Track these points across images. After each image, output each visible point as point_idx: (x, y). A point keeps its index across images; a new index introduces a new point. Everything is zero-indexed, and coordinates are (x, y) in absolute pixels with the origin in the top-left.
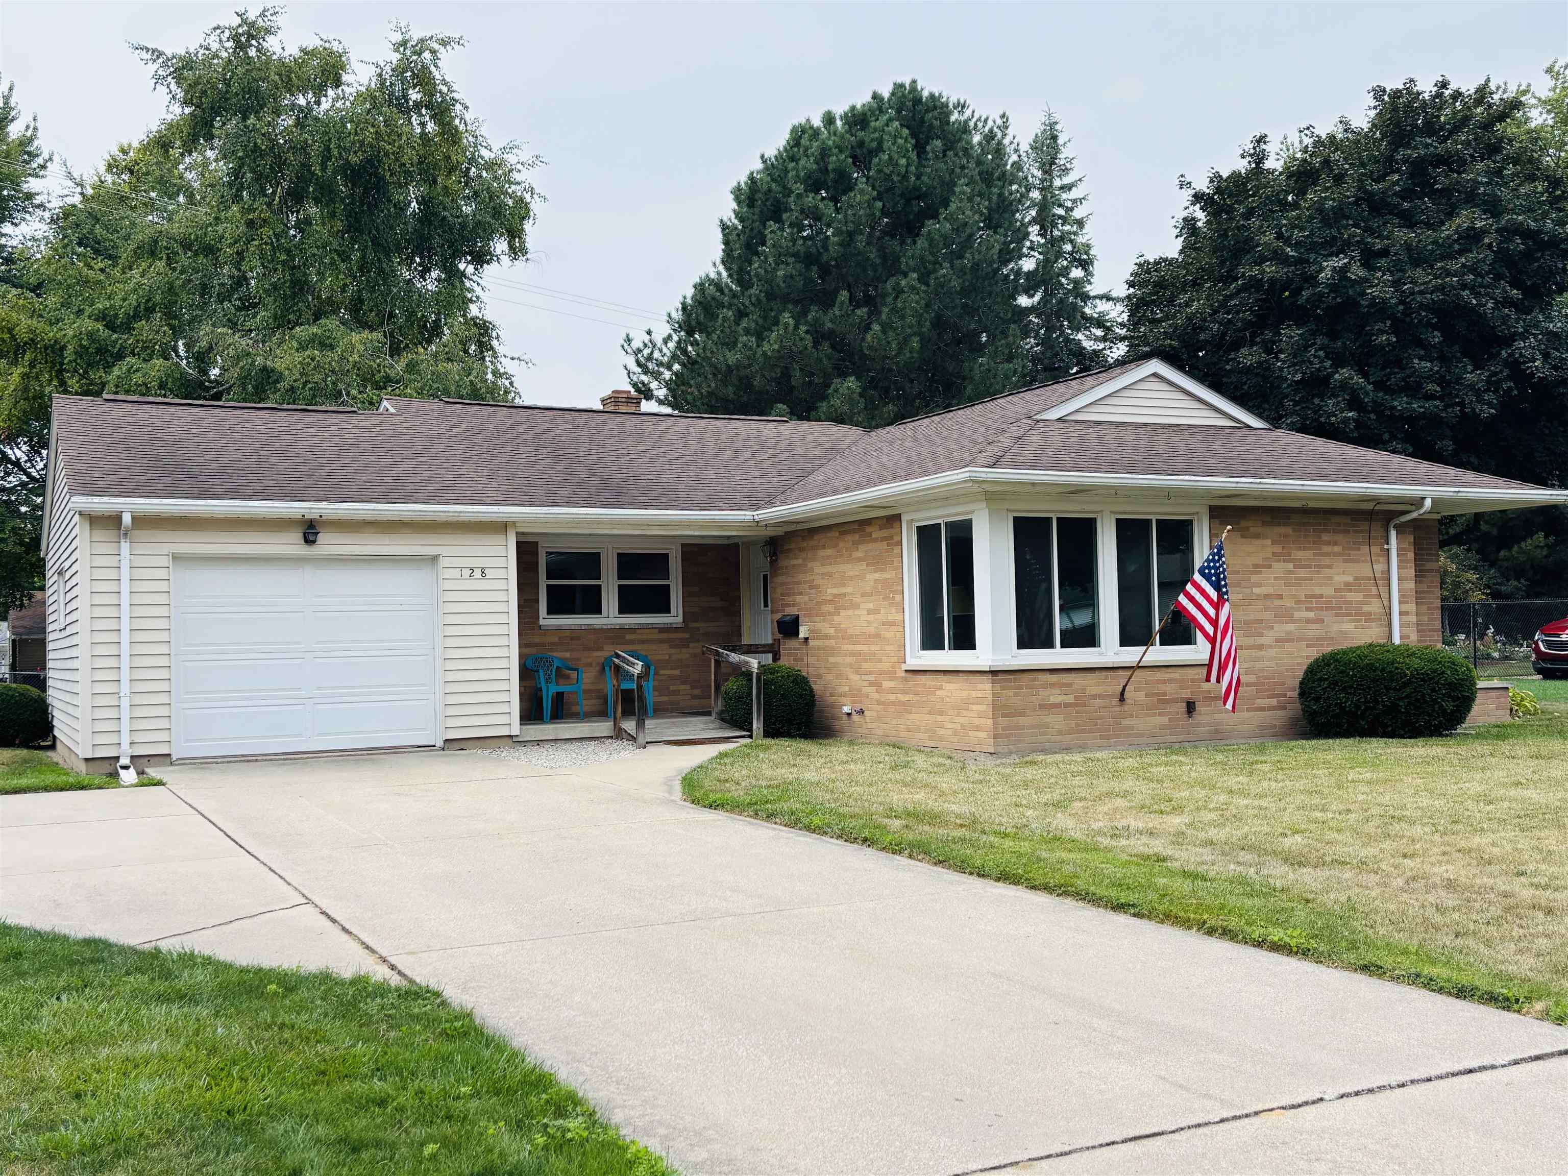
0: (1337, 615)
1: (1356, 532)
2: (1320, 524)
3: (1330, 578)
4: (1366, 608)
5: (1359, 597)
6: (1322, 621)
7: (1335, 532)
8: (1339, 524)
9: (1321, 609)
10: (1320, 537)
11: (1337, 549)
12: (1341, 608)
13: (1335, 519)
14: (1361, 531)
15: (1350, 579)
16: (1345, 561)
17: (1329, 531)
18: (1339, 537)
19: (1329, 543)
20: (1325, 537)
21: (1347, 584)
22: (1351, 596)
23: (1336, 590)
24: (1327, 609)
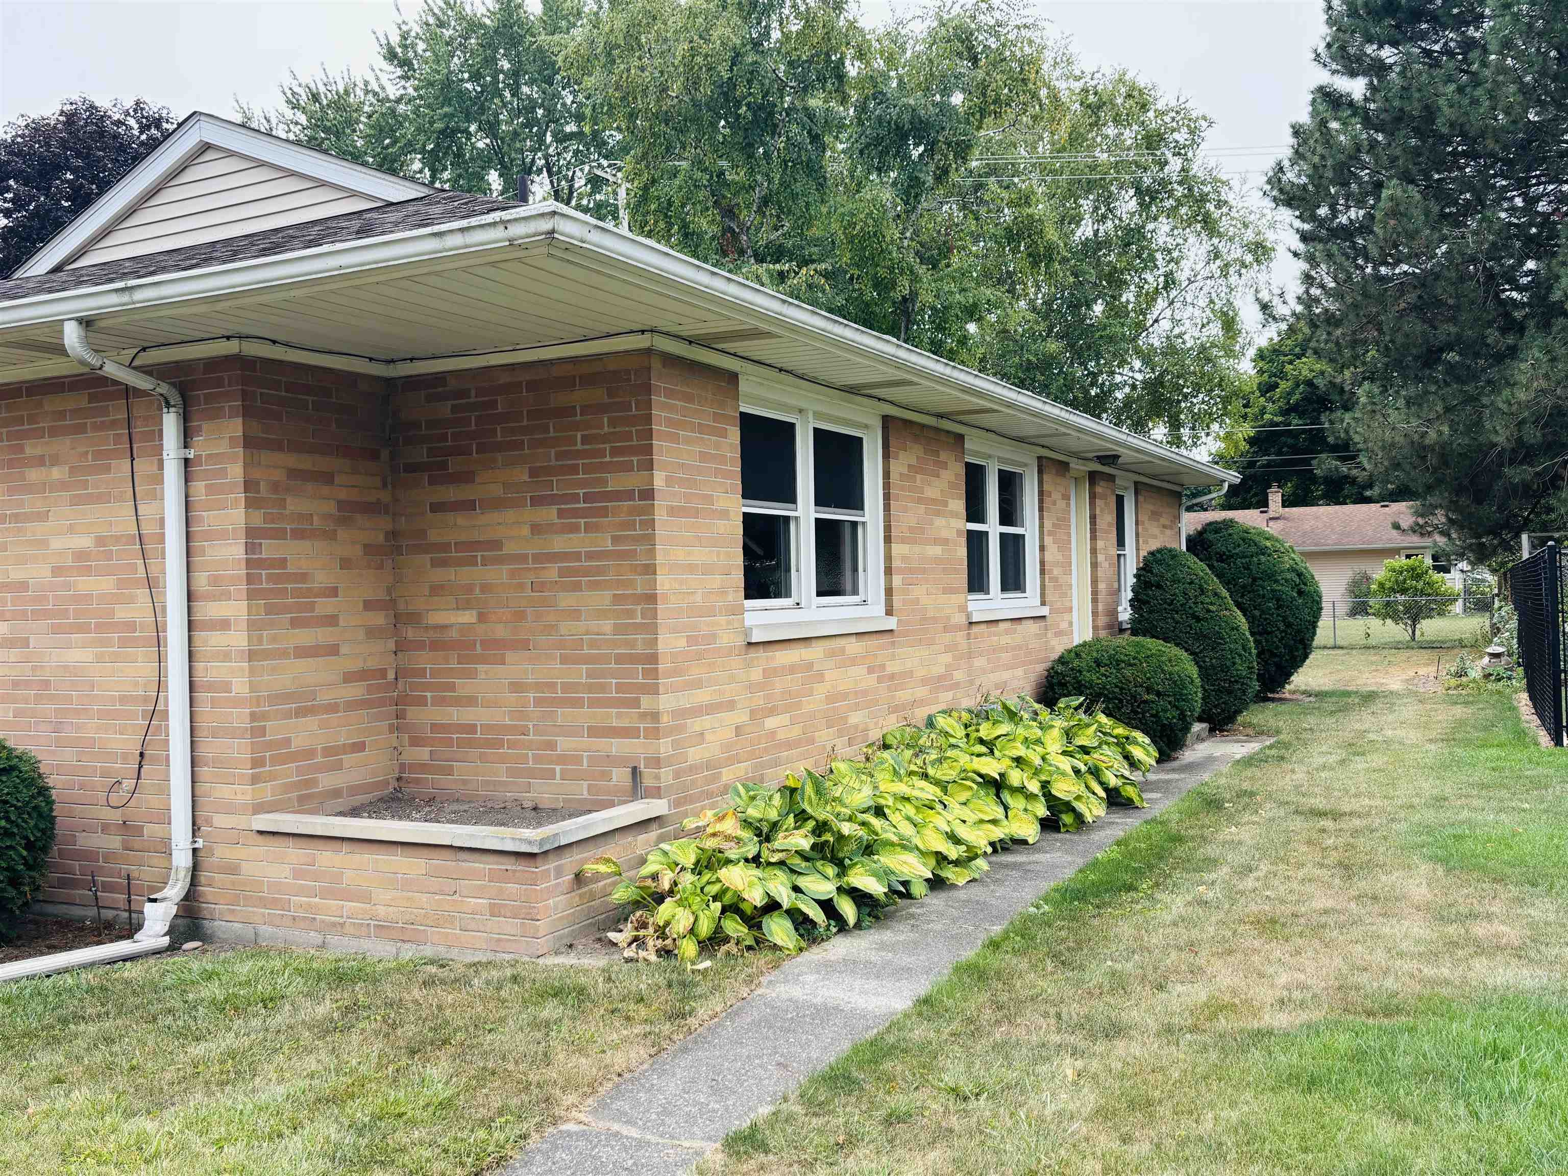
0: (56, 630)
1: (97, 428)
2: (20, 421)
3: (43, 543)
4: (122, 613)
5: (103, 585)
6: (26, 643)
7: (54, 432)
8: (61, 415)
9: (23, 616)
10: (21, 449)
11: (57, 473)
12: (64, 613)
13: (53, 403)
14: (114, 424)
15: (84, 542)
16: (76, 501)
17: (38, 434)
18: (63, 445)
19: (41, 461)
20: (32, 449)
21: (81, 555)
22: (87, 584)
23: (57, 571)
24: (38, 615)
